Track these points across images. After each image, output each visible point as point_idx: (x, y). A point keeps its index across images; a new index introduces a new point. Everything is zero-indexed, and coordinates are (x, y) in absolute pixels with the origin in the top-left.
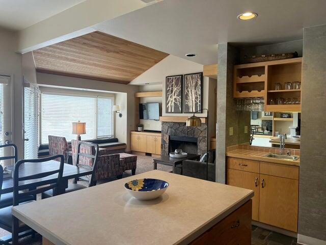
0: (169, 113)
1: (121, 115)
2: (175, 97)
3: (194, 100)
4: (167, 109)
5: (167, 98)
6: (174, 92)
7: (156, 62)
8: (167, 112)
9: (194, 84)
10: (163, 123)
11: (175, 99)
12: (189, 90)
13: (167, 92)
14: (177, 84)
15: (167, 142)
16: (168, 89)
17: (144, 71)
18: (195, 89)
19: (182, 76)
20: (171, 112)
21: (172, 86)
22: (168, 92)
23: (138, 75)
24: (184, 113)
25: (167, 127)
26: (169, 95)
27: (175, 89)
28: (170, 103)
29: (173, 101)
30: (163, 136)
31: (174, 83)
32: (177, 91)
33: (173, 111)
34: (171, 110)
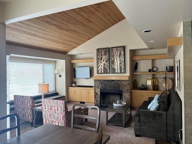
0: (100, 73)
1: (60, 76)
2: (104, 63)
3: (119, 65)
4: (98, 71)
5: (98, 64)
6: (103, 60)
7: (89, 39)
8: (98, 73)
9: (118, 54)
10: (95, 81)
11: (104, 64)
12: (115, 58)
13: (98, 59)
14: (105, 54)
15: (99, 93)
16: (99, 57)
17: (80, 45)
18: (119, 57)
19: (109, 48)
21: (102, 55)
23: (74, 48)
24: (111, 73)
25: (98, 83)
26: (99, 61)
27: (104, 57)
28: (100, 67)
29: (103, 65)
30: (95, 90)
31: (103, 53)
32: (105, 59)
33: (103, 72)
34: (101, 71)
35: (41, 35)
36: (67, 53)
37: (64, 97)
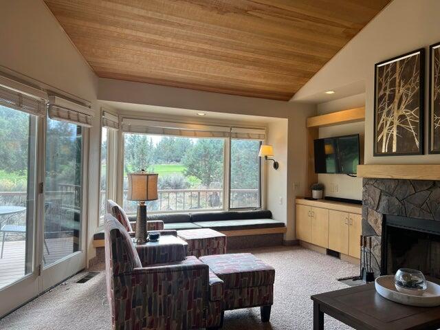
0: (385, 155)
1: (276, 166)
2: (403, 111)
4: (377, 145)
5: (377, 118)
6: (396, 101)
8: (377, 153)
10: (367, 182)
11: (402, 117)
13: (378, 100)
14: (406, 77)
15: (379, 230)
16: (382, 93)
19: (423, 50)
20: (390, 153)
21: (393, 84)
22: (382, 101)
24: (430, 153)
25: (378, 192)
26: (383, 109)
27: (401, 91)
28: (385, 131)
29: (396, 122)
30: (366, 215)
31: (397, 75)
32: (407, 95)
33: (394, 150)
34: (390, 147)
35: (169, 40)
36: (291, 95)
37: (282, 225)
